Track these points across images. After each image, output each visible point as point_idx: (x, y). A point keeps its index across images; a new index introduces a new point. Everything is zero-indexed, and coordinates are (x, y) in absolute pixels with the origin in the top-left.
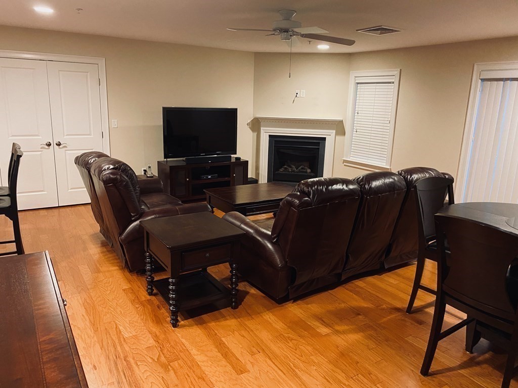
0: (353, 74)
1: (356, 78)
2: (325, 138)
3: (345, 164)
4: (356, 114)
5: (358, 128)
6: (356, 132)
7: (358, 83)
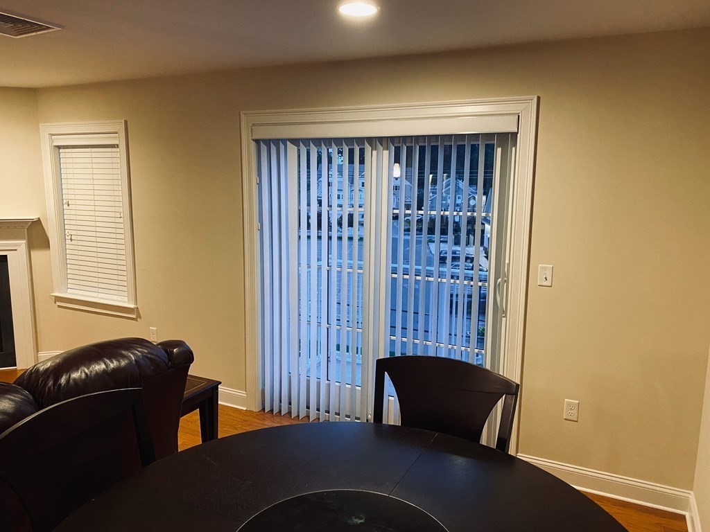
0: (46, 128)
1: (53, 137)
2: (6, 256)
3: (58, 303)
4: (65, 206)
5: (73, 232)
6: (71, 240)
7: (59, 147)
